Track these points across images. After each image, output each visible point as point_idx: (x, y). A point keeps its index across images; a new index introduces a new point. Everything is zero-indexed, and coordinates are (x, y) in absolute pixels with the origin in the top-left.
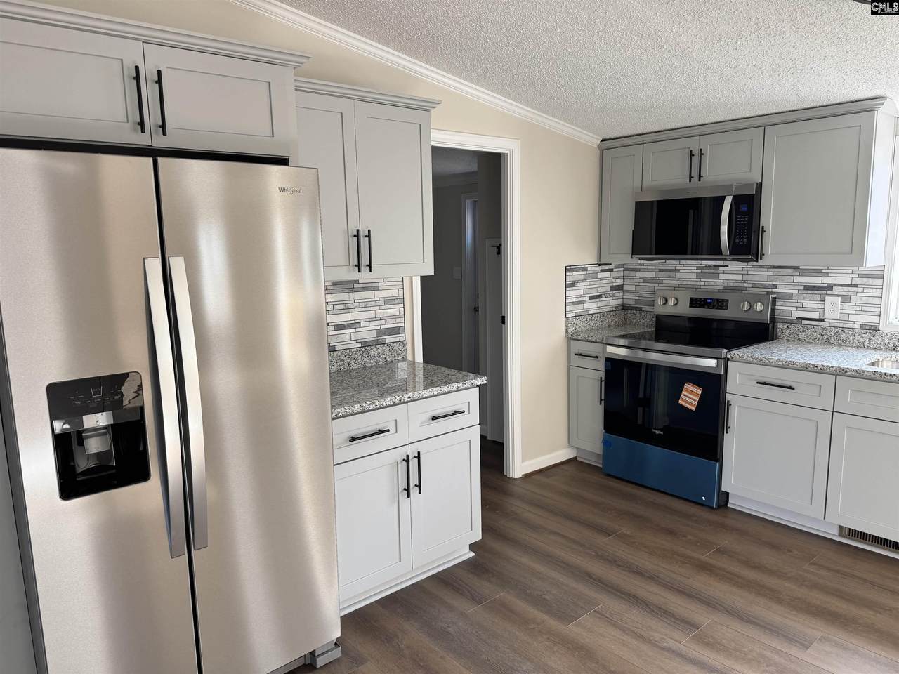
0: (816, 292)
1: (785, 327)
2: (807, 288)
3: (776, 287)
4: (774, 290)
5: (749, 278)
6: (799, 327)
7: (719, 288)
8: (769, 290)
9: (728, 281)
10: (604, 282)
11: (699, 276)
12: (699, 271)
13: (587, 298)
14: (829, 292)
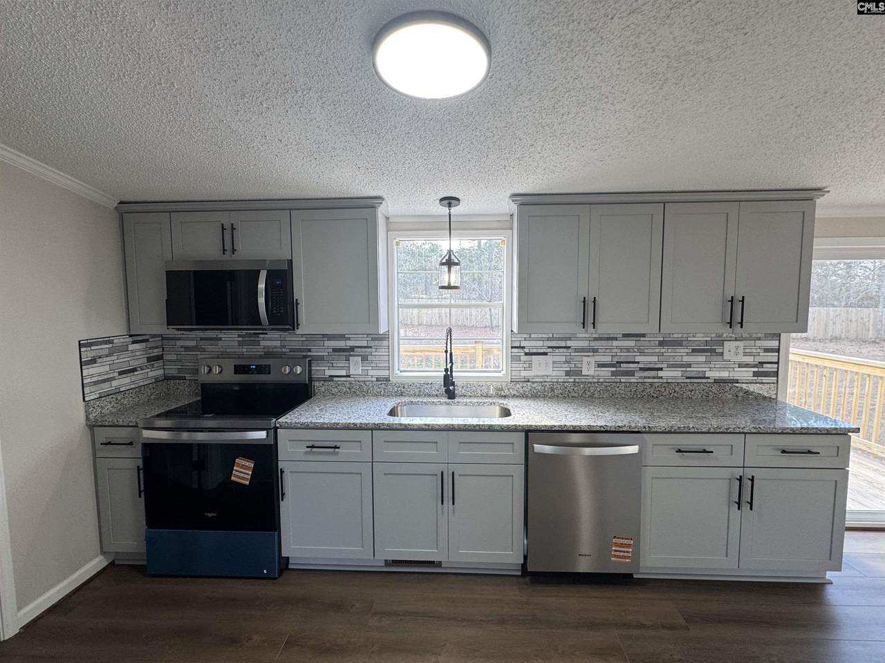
0: (342, 353)
1: (321, 384)
2: (335, 350)
3: (310, 350)
4: (309, 354)
5: (286, 343)
6: (332, 383)
7: (261, 353)
8: (305, 354)
9: (268, 347)
10: (137, 354)
11: (240, 344)
12: (241, 339)
13: (116, 374)
14: (352, 353)
